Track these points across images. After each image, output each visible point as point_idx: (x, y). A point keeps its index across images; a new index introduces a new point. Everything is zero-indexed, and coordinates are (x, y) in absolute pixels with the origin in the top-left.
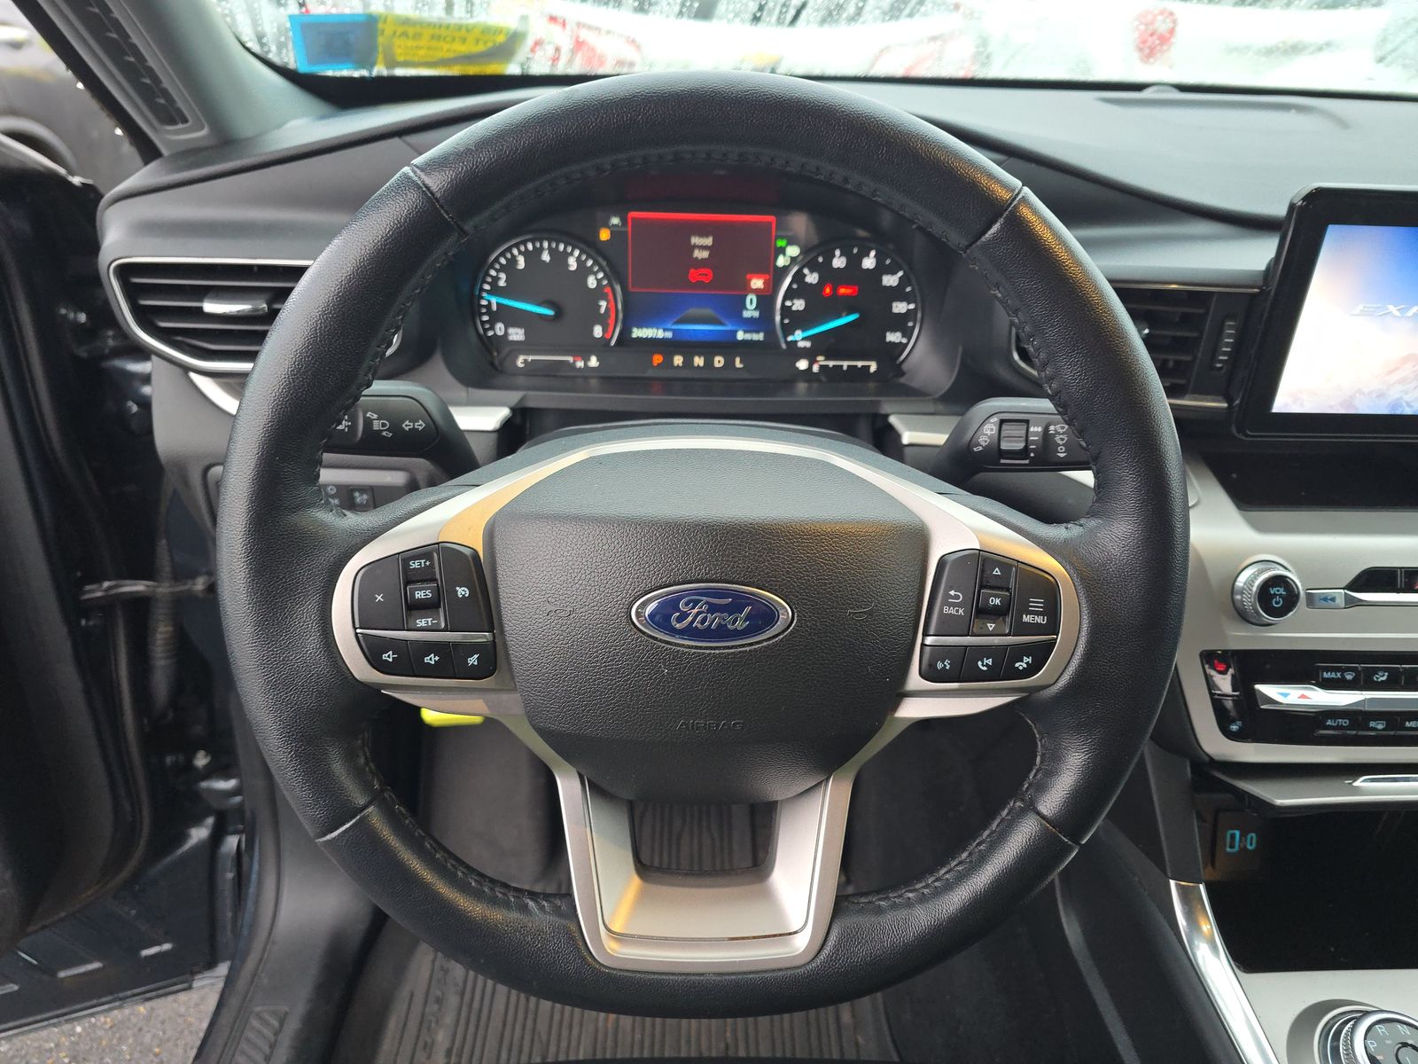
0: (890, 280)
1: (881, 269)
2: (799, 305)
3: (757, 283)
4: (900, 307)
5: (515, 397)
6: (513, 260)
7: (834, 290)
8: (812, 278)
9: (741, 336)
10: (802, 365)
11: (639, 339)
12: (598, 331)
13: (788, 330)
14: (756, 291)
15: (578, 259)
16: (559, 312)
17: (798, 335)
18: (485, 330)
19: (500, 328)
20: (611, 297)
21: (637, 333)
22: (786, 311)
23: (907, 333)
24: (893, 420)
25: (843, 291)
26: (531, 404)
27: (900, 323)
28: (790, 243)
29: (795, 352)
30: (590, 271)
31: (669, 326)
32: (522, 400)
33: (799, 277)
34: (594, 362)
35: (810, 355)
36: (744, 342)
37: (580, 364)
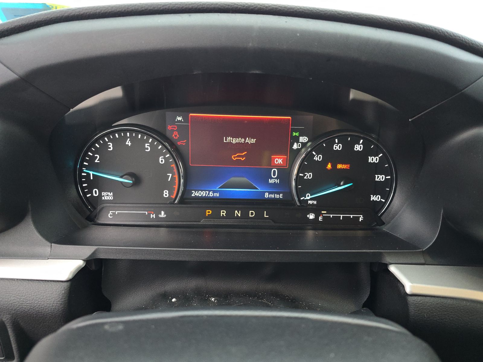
0: (373, 160)
1: (367, 152)
2: (309, 176)
3: (279, 161)
4: (380, 178)
5: (87, 251)
6: (106, 145)
7: (334, 166)
8: (318, 158)
9: (267, 195)
10: (311, 216)
11: (196, 198)
12: (166, 194)
13: (300, 193)
14: (278, 166)
15: (151, 145)
16: (137, 180)
17: (308, 197)
18: (85, 194)
19: (95, 192)
20: (175, 170)
21: (195, 194)
22: (299, 179)
23: (385, 196)
24: (393, 269)
25: (339, 166)
26: (102, 256)
27: (380, 188)
28: (301, 135)
29: (306, 208)
30: (160, 153)
31: (217, 189)
32: (94, 253)
33: (309, 156)
34: (163, 215)
35: (316, 210)
36: (269, 200)
37: (153, 216)
